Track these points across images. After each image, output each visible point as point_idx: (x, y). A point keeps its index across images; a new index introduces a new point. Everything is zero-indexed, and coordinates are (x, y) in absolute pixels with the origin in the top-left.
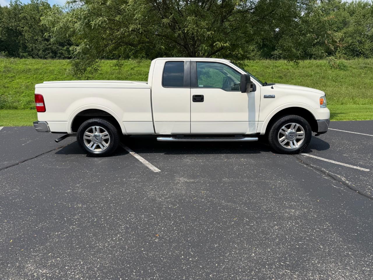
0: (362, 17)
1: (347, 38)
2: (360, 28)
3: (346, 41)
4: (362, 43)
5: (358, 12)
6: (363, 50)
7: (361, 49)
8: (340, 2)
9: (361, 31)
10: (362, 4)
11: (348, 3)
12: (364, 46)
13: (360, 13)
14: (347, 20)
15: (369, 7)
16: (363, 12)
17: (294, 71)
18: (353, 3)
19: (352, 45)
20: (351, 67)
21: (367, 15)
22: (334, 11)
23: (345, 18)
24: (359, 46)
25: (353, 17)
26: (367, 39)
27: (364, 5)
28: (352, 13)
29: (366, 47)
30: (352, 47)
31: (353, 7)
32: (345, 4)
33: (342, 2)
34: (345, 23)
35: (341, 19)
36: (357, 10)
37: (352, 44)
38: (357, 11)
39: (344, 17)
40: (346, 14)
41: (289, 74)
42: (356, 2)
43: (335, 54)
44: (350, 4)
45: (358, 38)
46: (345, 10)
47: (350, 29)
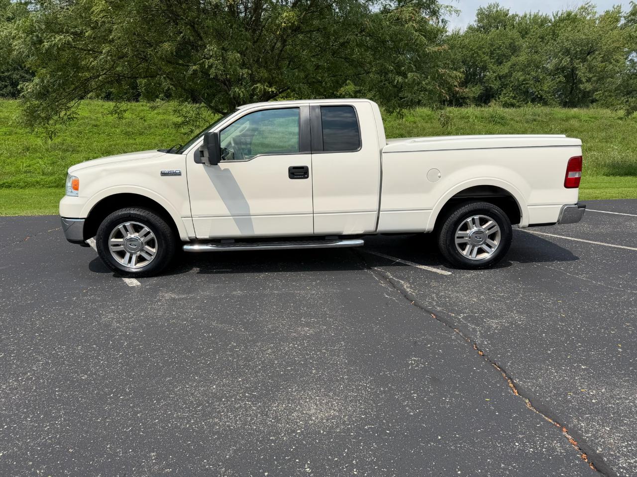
0: (539, 40)
1: (516, 72)
2: (536, 57)
3: (515, 77)
4: (539, 81)
5: (534, 32)
6: (540, 92)
7: (538, 91)
8: (507, 15)
9: (538, 62)
10: (539, 19)
11: (519, 17)
12: (542, 86)
13: (537, 34)
14: (517, 43)
15: (550, 24)
16: (540, 31)
17: (424, 124)
18: (525, 16)
19: (525, 84)
20: (512, 119)
21: (546, 38)
22: (498, 28)
23: (513, 40)
24: (534, 86)
25: (526, 39)
26: (547, 75)
27: (542, 21)
28: (524, 32)
29: (545, 88)
30: (524, 87)
31: (526, 24)
32: (514, 16)
33: (510, 14)
34: (514, 49)
35: (508, 42)
36: (532, 29)
37: (524, 82)
38: (532, 31)
39: (511, 39)
40: (515, 34)
41: (415, 130)
42: (530, 15)
43: (499, 98)
44: (521, 18)
45: (533, 73)
46: (514, 27)
47: (520, 58)
